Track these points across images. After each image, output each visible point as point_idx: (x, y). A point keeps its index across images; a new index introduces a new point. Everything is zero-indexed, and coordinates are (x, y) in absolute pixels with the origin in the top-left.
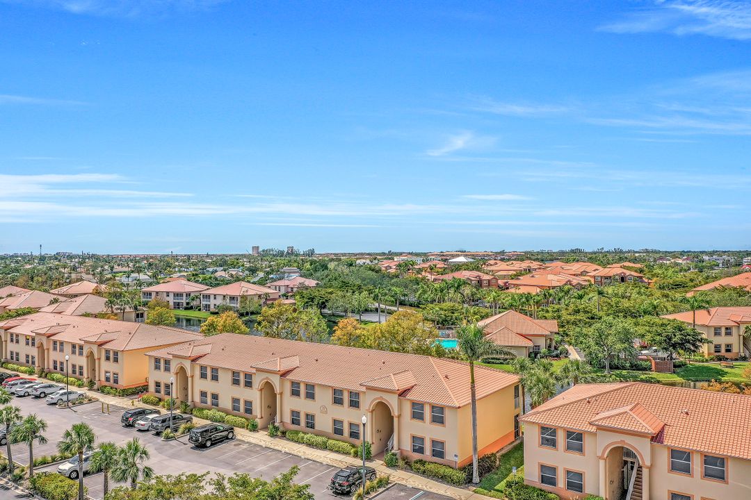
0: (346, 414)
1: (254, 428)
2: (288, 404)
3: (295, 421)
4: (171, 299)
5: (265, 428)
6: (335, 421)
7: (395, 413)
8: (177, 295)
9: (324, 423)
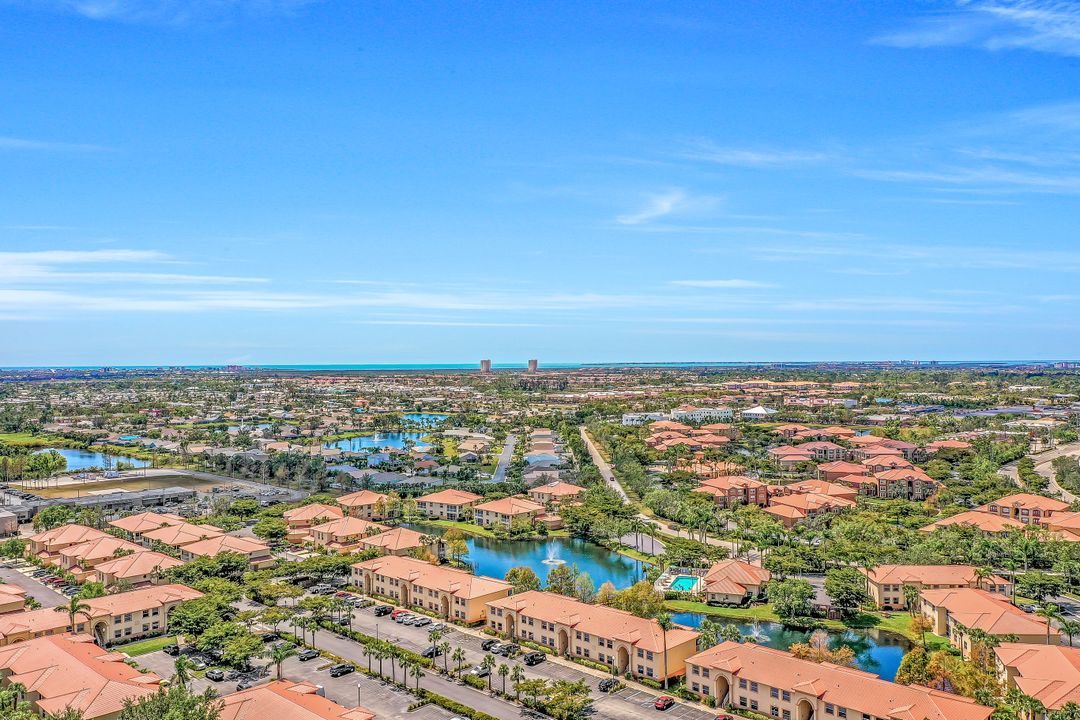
0: (606, 651)
1: (556, 655)
2: (575, 643)
3: (579, 653)
4: (445, 510)
5: (562, 655)
6: (600, 654)
7: (630, 653)
8: (450, 507)
9: (594, 655)
